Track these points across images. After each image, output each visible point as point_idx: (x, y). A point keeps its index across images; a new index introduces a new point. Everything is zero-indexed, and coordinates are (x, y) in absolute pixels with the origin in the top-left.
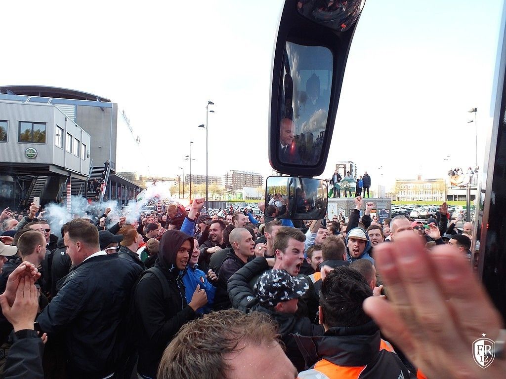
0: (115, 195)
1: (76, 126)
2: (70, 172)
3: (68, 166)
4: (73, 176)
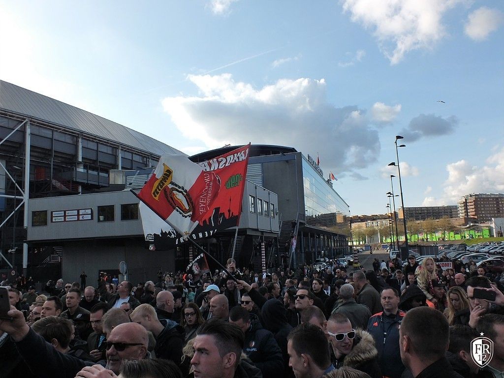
0: (309, 246)
1: (264, 190)
2: (262, 232)
3: (261, 228)
4: (265, 235)
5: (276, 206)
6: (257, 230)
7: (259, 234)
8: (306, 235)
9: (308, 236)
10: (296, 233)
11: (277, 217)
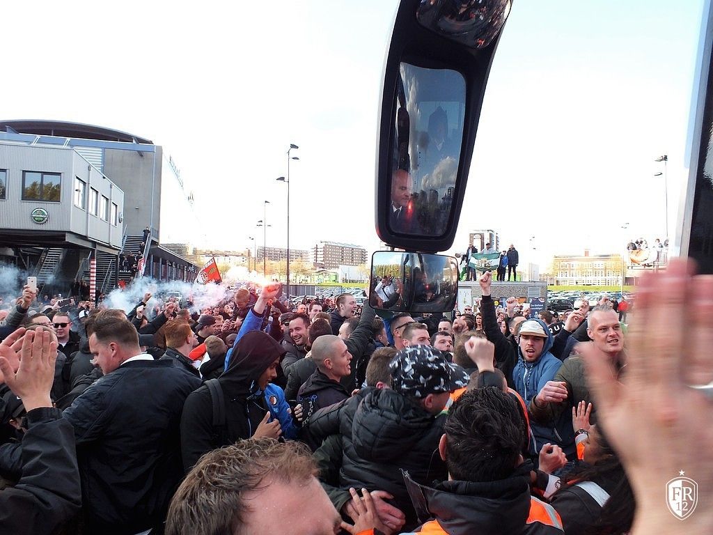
1: (104, 178)
2: (94, 243)
3: (92, 235)
4: (98, 248)
5: (121, 209)
6: (84, 238)
7: (89, 245)
8: (156, 260)
9: (158, 262)
10: (145, 255)
11: (120, 226)
